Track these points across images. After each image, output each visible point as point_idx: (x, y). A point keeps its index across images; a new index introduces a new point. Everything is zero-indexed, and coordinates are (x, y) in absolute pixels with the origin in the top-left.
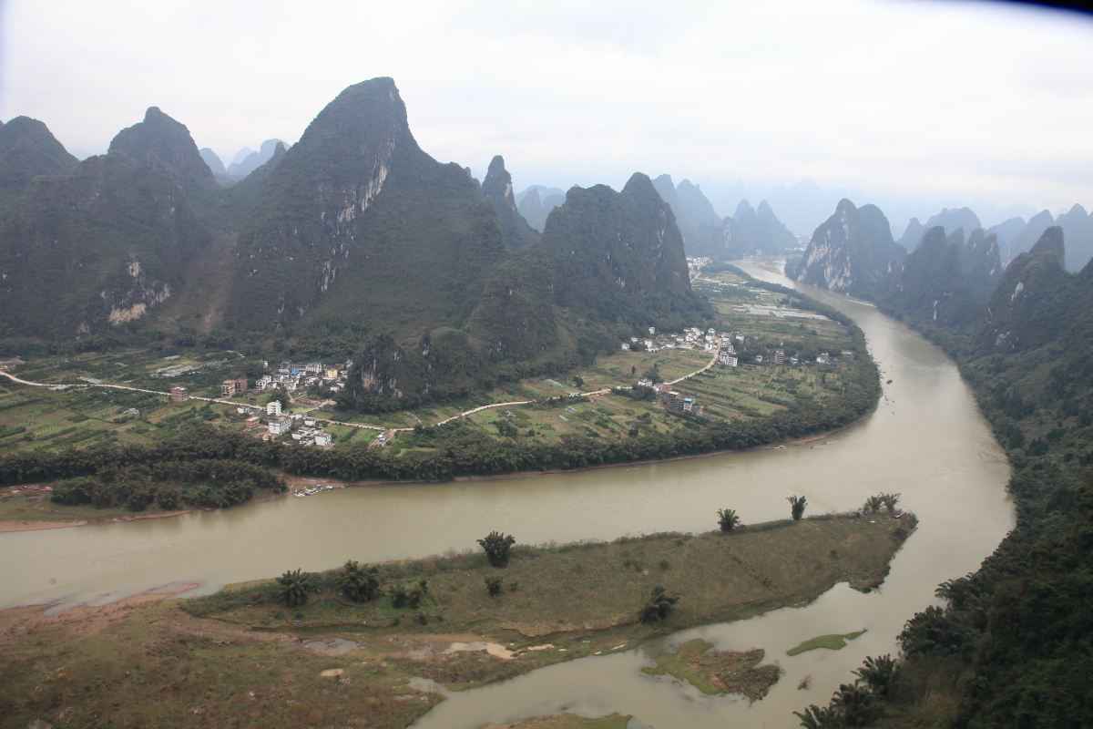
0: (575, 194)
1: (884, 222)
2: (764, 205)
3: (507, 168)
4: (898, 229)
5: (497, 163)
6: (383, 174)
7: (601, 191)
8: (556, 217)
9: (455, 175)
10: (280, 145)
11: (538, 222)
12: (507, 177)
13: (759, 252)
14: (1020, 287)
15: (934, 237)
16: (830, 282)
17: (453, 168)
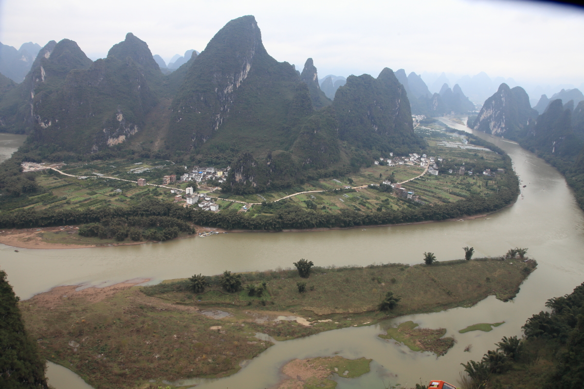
0: (352, 79)
1: (526, 97)
2: (457, 86)
3: (315, 65)
4: (534, 100)
5: (310, 62)
6: (248, 68)
7: (366, 78)
8: (341, 92)
9: (287, 68)
10: (194, 52)
11: (331, 95)
12: (315, 70)
13: (453, 113)
15: (555, 105)
16: (493, 130)
17: (286, 64)
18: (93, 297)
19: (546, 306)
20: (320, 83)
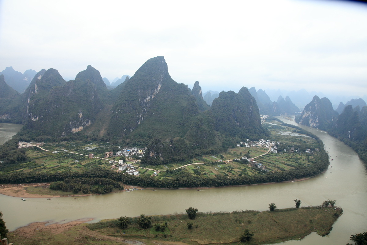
0: (222, 94)
1: (330, 103)
2: (287, 97)
3: (200, 85)
4: (335, 105)
5: (197, 83)
6: (160, 87)
7: (231, 93)
8: (216, 101)
9: (183, 88)
10: (127, 77)
11: (210, 103)
12: (200, 88)
13: (286, 114)
15: (348, 108)
16: (311, 124)
17: (182, 85)
19: (351, 239)
20: (203, 96)
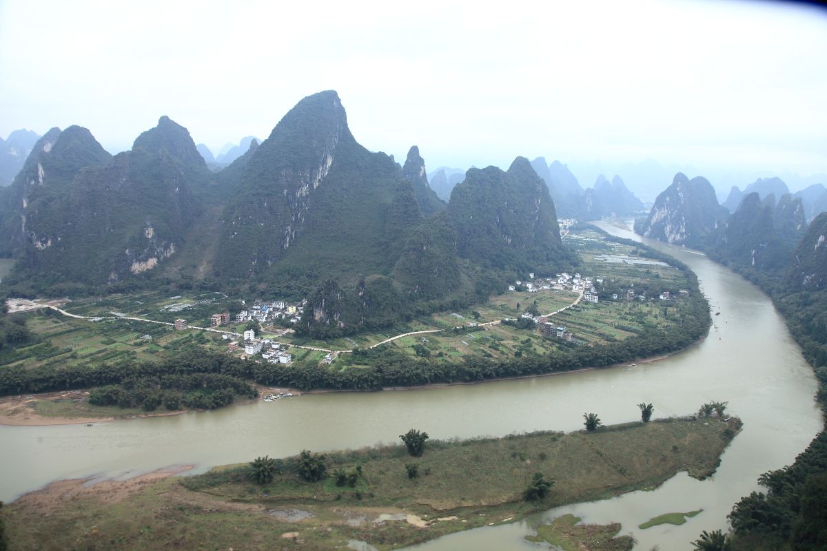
0: (473, 174)
1: (711, 190)
2: (617, 178)
3: (421, 154)
4: (722, 194)
5: (414, 151)
6: (329, 162)
7: (492, 171)
8: (458, 191)
9: (383, 161)
10: (254, 141)
11: (445, 195)
12: (421, 162)
13: (614, 214)
14: (821, 239)
15: (751, 199)
16: (669, 236)
17: (381, 155)
18: (110, 495)
19: (759, 483)
20: (429, 179)
